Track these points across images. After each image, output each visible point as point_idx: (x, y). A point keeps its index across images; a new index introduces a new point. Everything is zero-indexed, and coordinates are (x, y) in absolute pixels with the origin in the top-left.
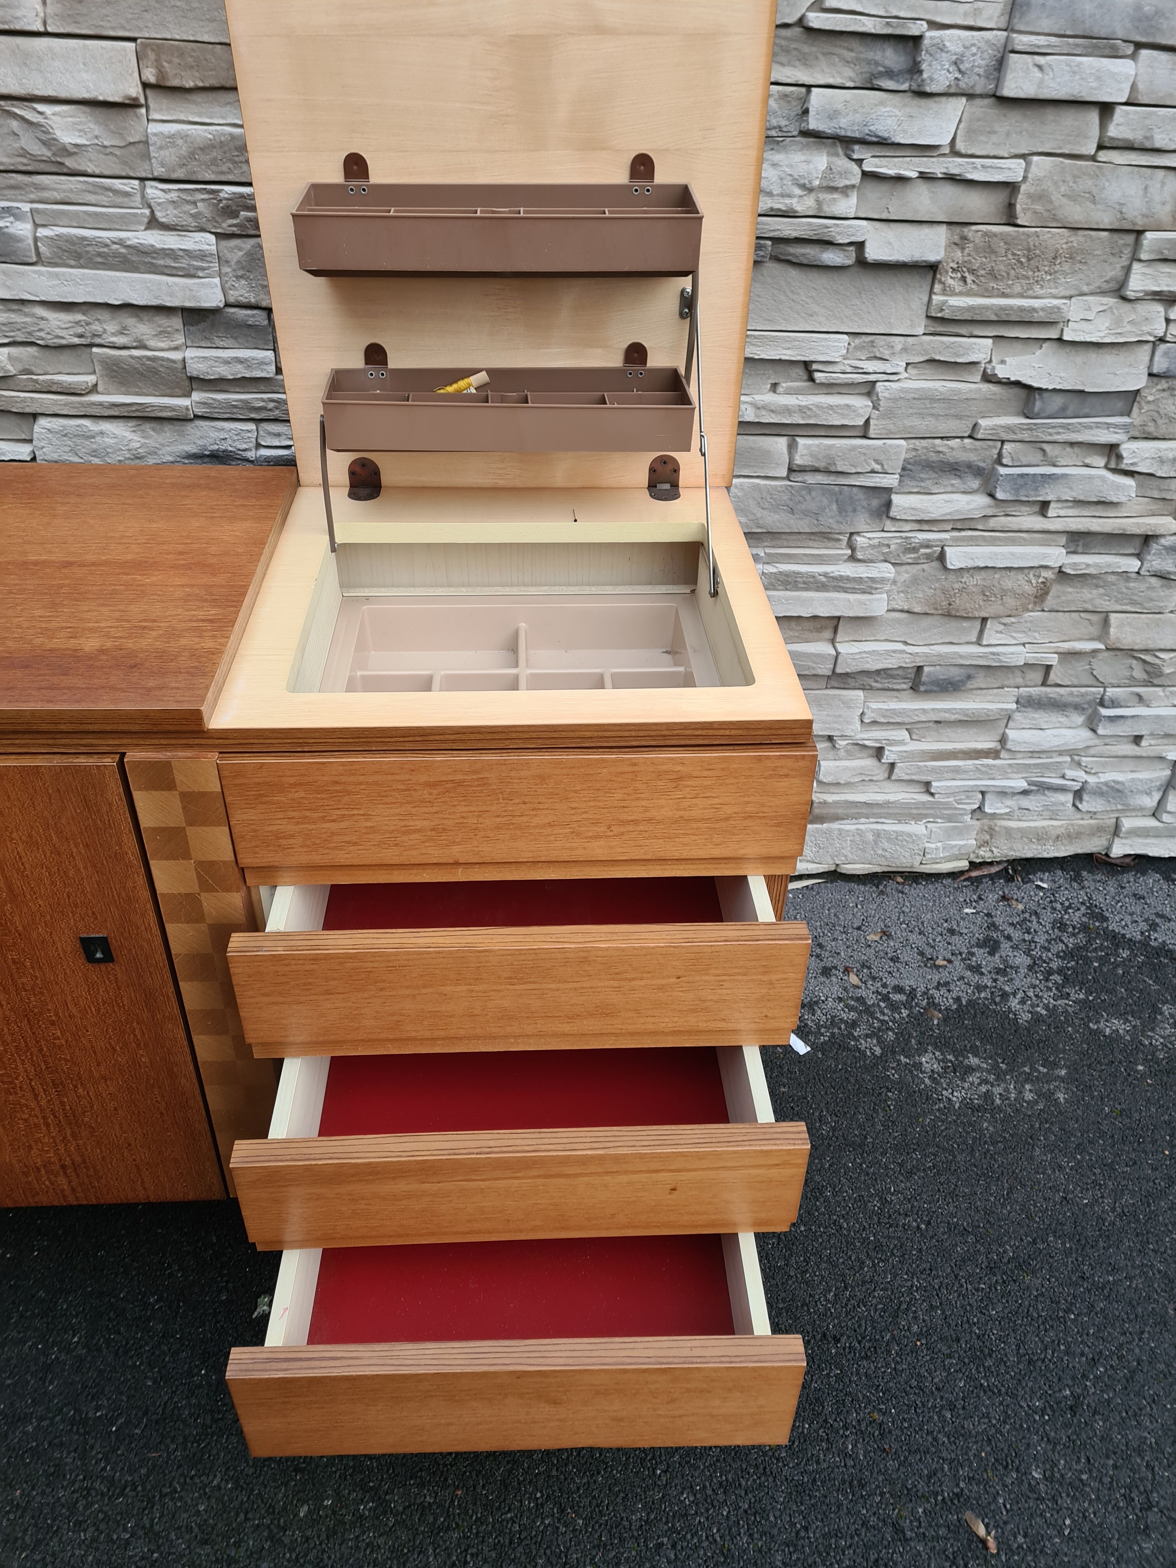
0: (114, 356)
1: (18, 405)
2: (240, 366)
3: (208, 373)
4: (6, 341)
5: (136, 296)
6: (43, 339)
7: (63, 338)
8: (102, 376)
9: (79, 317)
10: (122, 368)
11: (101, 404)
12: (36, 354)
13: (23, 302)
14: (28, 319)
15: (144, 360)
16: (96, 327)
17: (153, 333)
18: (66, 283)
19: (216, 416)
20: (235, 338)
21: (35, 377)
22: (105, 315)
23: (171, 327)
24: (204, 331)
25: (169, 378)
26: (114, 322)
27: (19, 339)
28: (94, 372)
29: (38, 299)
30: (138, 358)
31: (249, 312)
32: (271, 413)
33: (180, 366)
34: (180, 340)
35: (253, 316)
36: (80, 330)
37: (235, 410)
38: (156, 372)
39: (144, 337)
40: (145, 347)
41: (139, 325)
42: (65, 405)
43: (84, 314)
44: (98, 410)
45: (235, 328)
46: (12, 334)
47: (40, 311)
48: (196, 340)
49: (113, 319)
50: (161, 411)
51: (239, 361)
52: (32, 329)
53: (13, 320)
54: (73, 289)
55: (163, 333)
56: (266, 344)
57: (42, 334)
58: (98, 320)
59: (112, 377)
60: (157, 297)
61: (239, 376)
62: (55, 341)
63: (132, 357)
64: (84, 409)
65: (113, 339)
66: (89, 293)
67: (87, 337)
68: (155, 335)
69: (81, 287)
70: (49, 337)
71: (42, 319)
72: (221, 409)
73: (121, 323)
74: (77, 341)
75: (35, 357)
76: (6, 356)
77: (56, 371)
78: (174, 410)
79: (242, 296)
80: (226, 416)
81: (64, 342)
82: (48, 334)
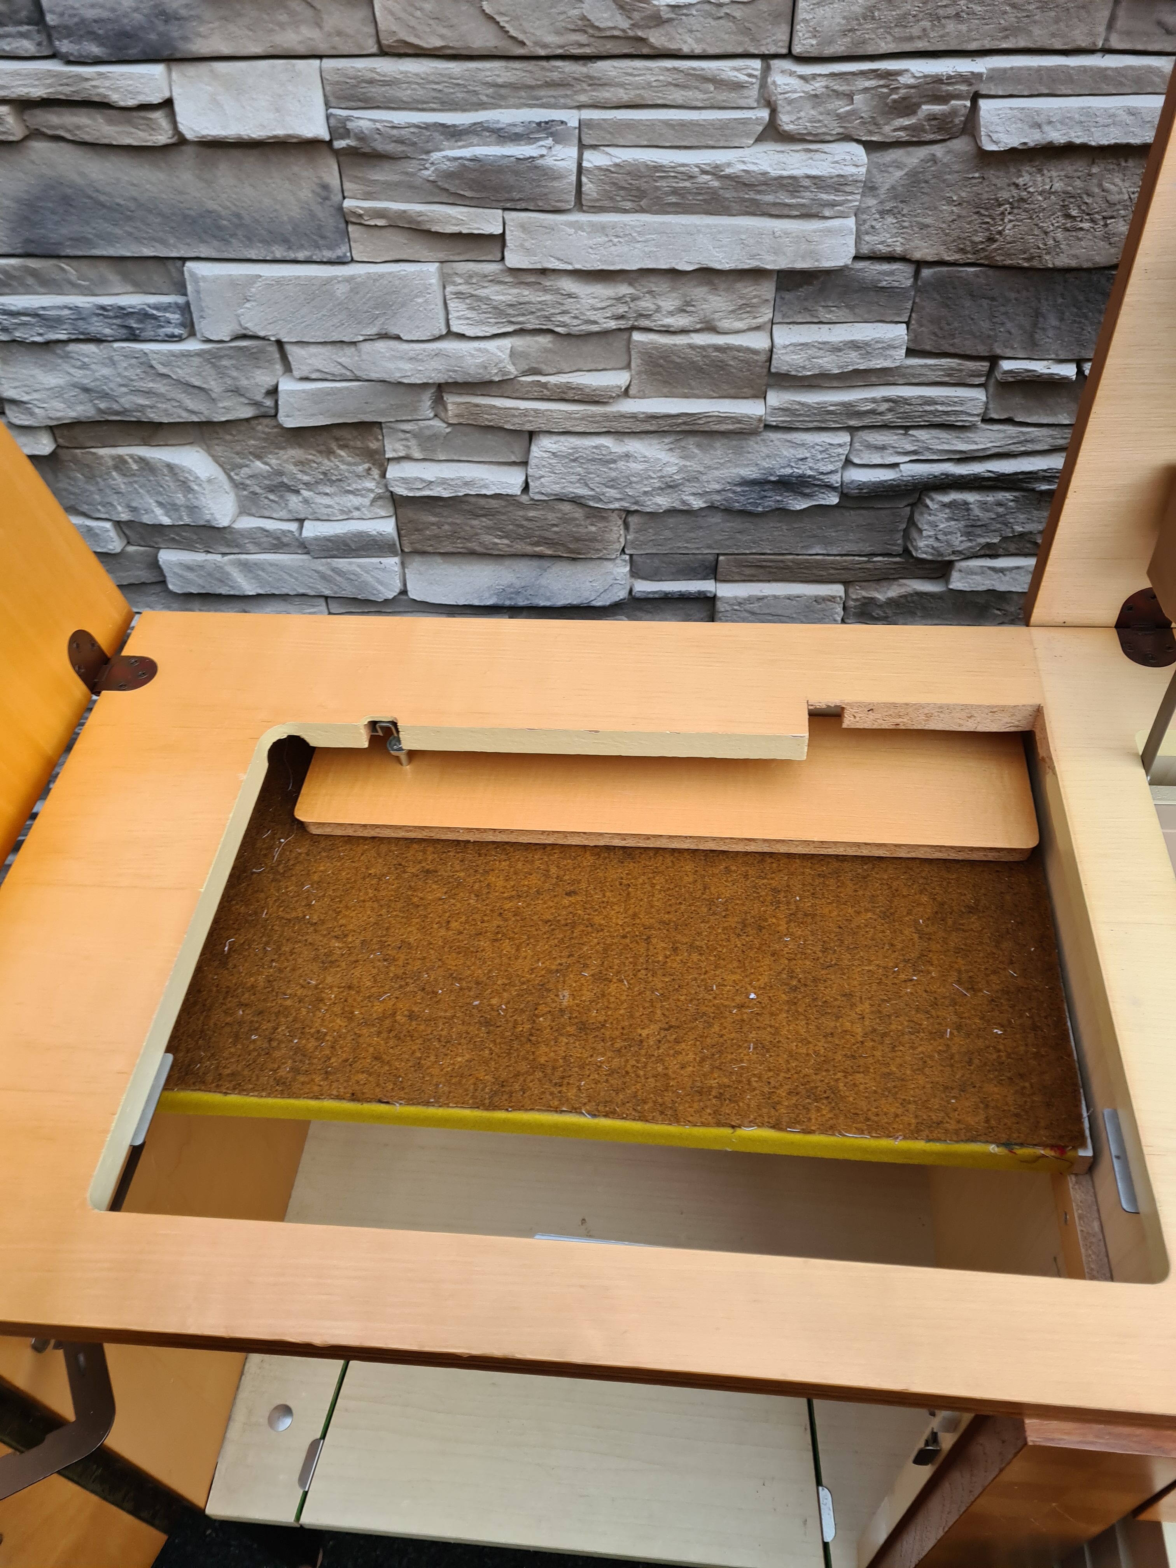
0: (665, 345)
1: (516, 420)
2: (854, 355)
3: (804, 368)
4: (510, 329)
5: (721, 255)
6: (564, 325)
7: (595, 322)
8: (639, 373)
9: (624, 289)
10: (673, 362)
11: (634, 417)
12: (550, 345)
13: (544, 272)
14: (548, 297)
15: (710, 350)
16: (646, 304)
17: (730, 309)
18: (616, 240)
19: (798, 425)
20: (851, 308)
21: (543, 379)
22: (661, 285)
23: (759, 297)
24: (806, 299)
25: (740, 374)
26: (674, 295)
27: (529, 326)
28: (628, 366)
29: (570, 267)
30: (703, 348)
31: (886, 267)
32: (880, 418)
33: (763, 357)
34: (766, 315)
35: (892, 273)
36: (622, 309)
37: (828, 417)
38: (721, 366)
39: (716, 316)
40: (711, 329)
41: (711, 297)
42: (582, 419)
43: (630, 284)
44: (628, 425)
45: (857, 292)
46: (521, 319)
47: (568, 285)
48: (790, 313)
49: (673, 289)
50: (720, 422)
51: (855, 345)
52: (553, 311)
53: (526, 299)
54: (626, 249)
55: (746, 308)
56: (899, 315)
57: (565, 319)
58: (650, 292)
59: (653, 374)
60: (752, 257)
61: (851, 368)
62: (583, 327)
63: (691, 346)
64: (607, 424)
65: (669, 321)
66: (649, 255)
67: (628, 319)
68: (733, 311)
69: (638, 245)
70: (576, 322)
71: (570, 296)
72: (808, 416)
73: (685, 295)
74: (613, 324)
75: (546, 350)
76: (508, 351)
77: (575, 369)
78: (740, 422)
79: (882, 243)
80: (811, 425)
81: (595, 328)
82: (576, 318)
